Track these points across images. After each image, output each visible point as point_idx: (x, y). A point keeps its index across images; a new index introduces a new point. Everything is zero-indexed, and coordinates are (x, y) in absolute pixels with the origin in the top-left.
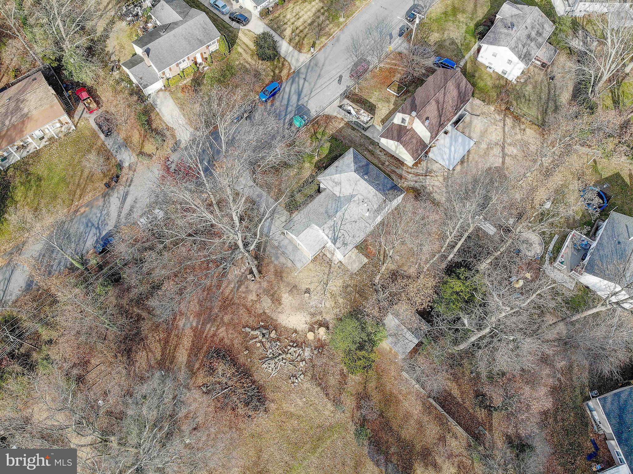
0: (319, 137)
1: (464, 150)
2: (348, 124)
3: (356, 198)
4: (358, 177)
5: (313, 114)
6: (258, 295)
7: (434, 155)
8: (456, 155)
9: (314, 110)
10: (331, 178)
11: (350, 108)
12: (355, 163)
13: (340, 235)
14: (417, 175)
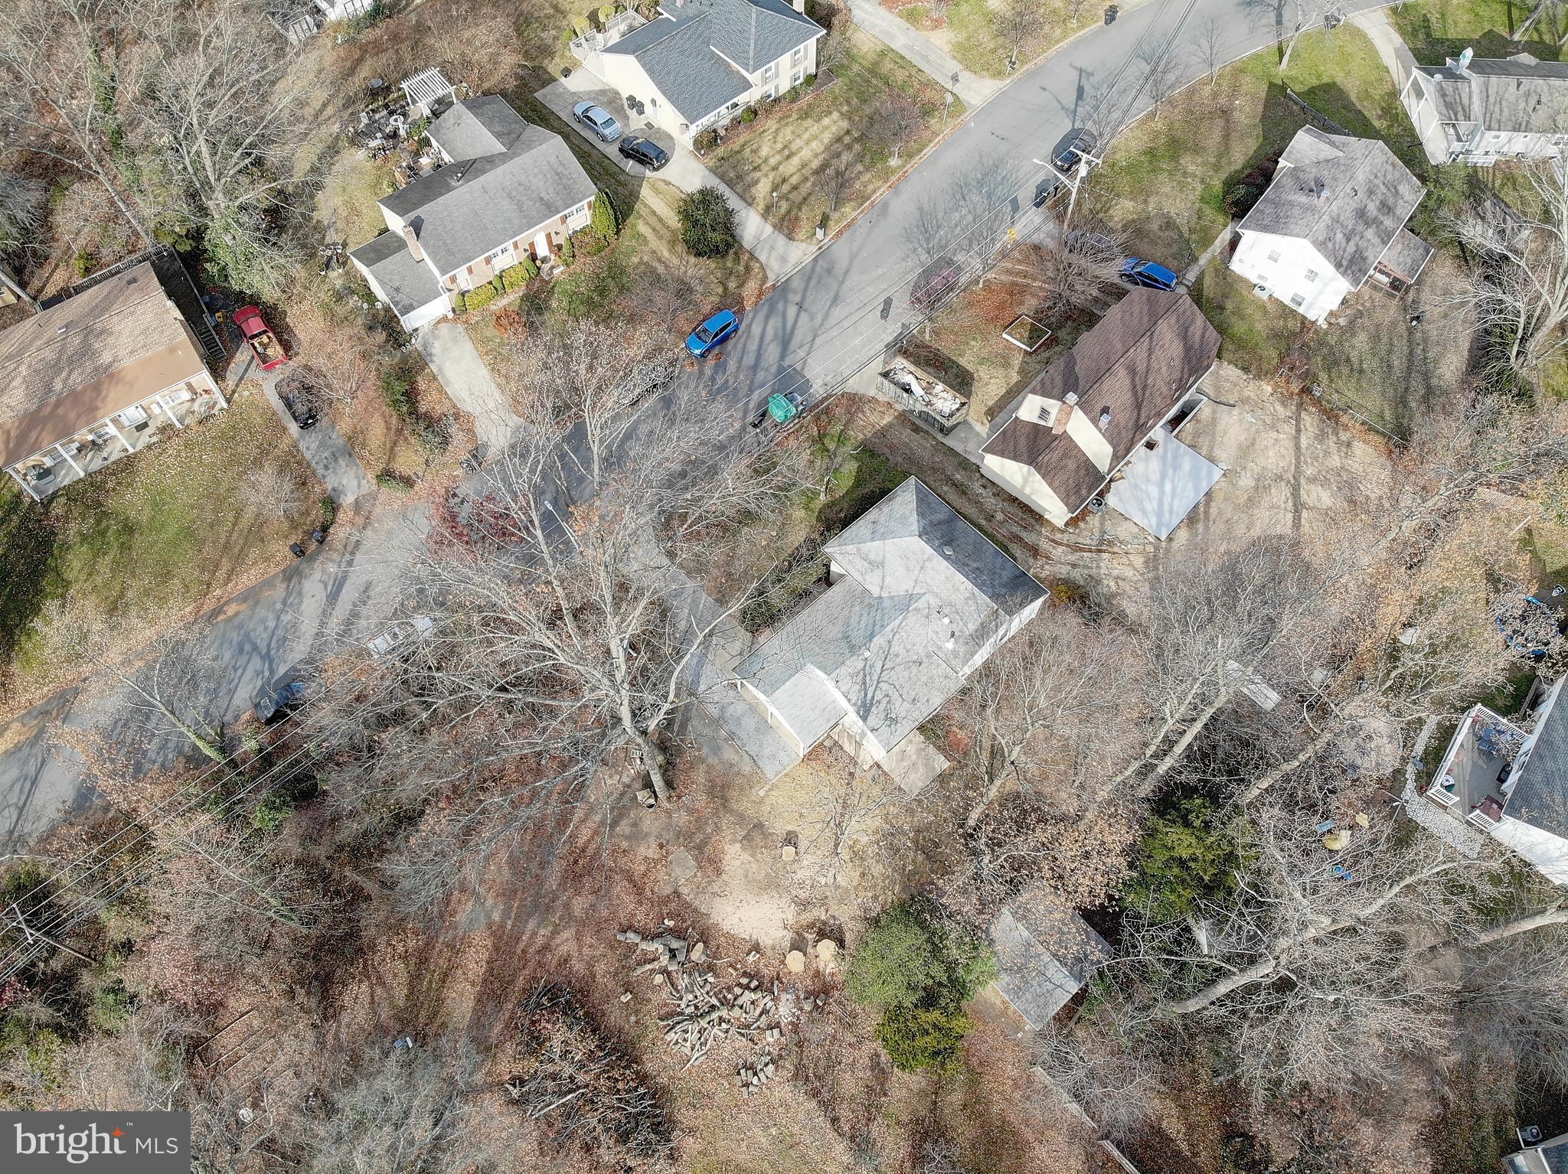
0: (832, 446)
1: (1196, 489)
2: (904, 417)
3: (921, 604)
4: (929, 550)
5: (818, 390)
6: (661, 846)
7: (1121, 499)
8: (1176, 503)
9: (820, 382)
10: (858, 550)
11: (908, 379)
12: (921, 514)
13: (878, 696)
14: (1076, 548)
